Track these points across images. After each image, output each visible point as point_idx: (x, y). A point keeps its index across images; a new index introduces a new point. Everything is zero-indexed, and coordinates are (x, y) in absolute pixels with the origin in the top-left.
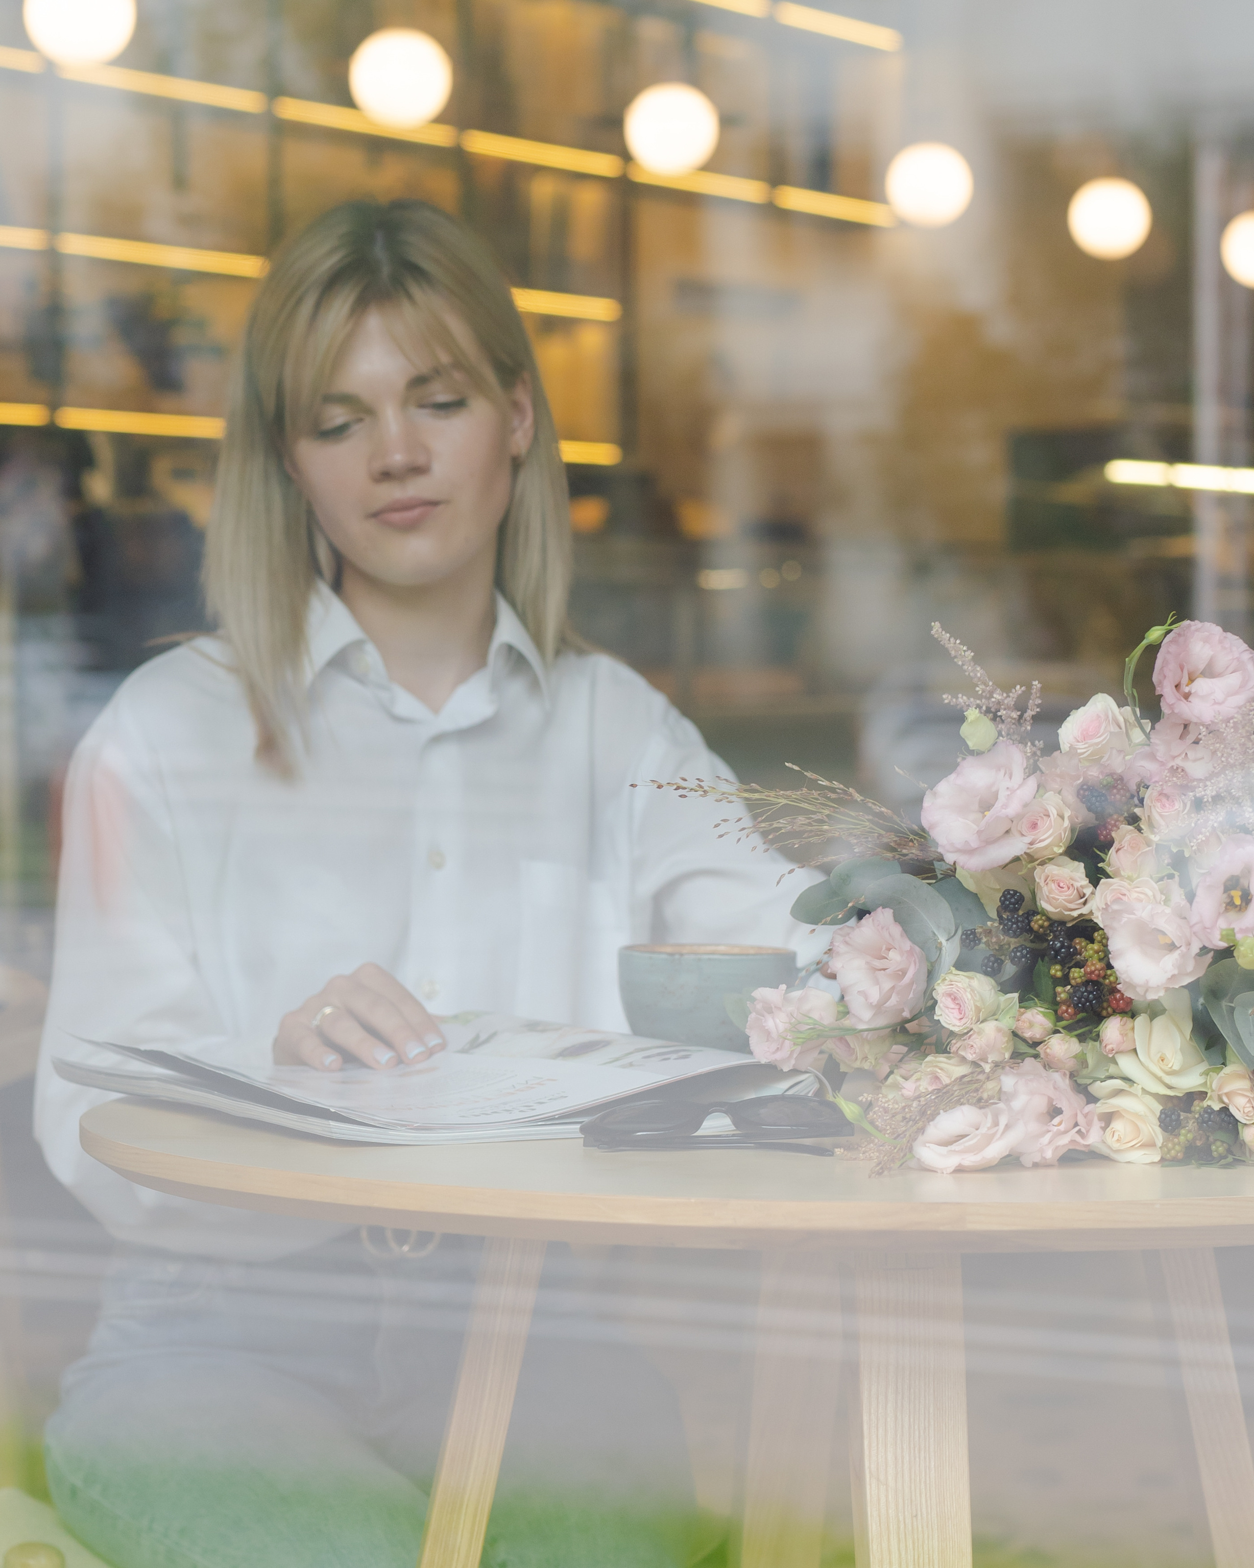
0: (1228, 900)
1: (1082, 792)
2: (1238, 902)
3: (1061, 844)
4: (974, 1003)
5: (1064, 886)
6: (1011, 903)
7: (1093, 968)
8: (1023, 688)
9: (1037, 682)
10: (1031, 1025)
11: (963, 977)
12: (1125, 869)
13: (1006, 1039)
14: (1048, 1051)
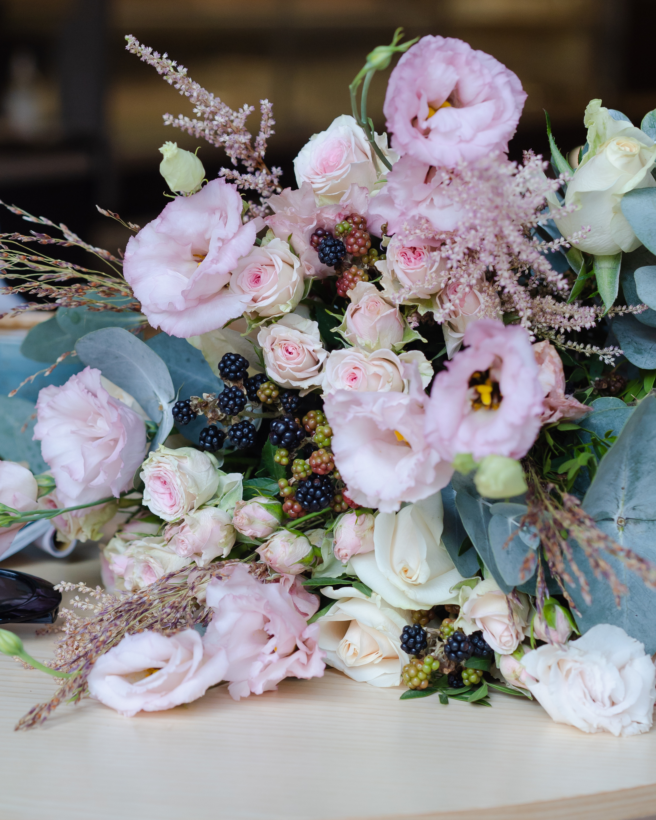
0: (475, 397)
1: (315, 238)
2: (486, 400)
3: (288, 302)
4: (185, 491)
5: (293, 351)
6: (231, 371)
7: (319, 461)
8: (252, 108)
9: (266, 101)
10: (251, 522)
11: (171, 458)
12: (361, 337)
13: (225, 533)
14: (268, 554)
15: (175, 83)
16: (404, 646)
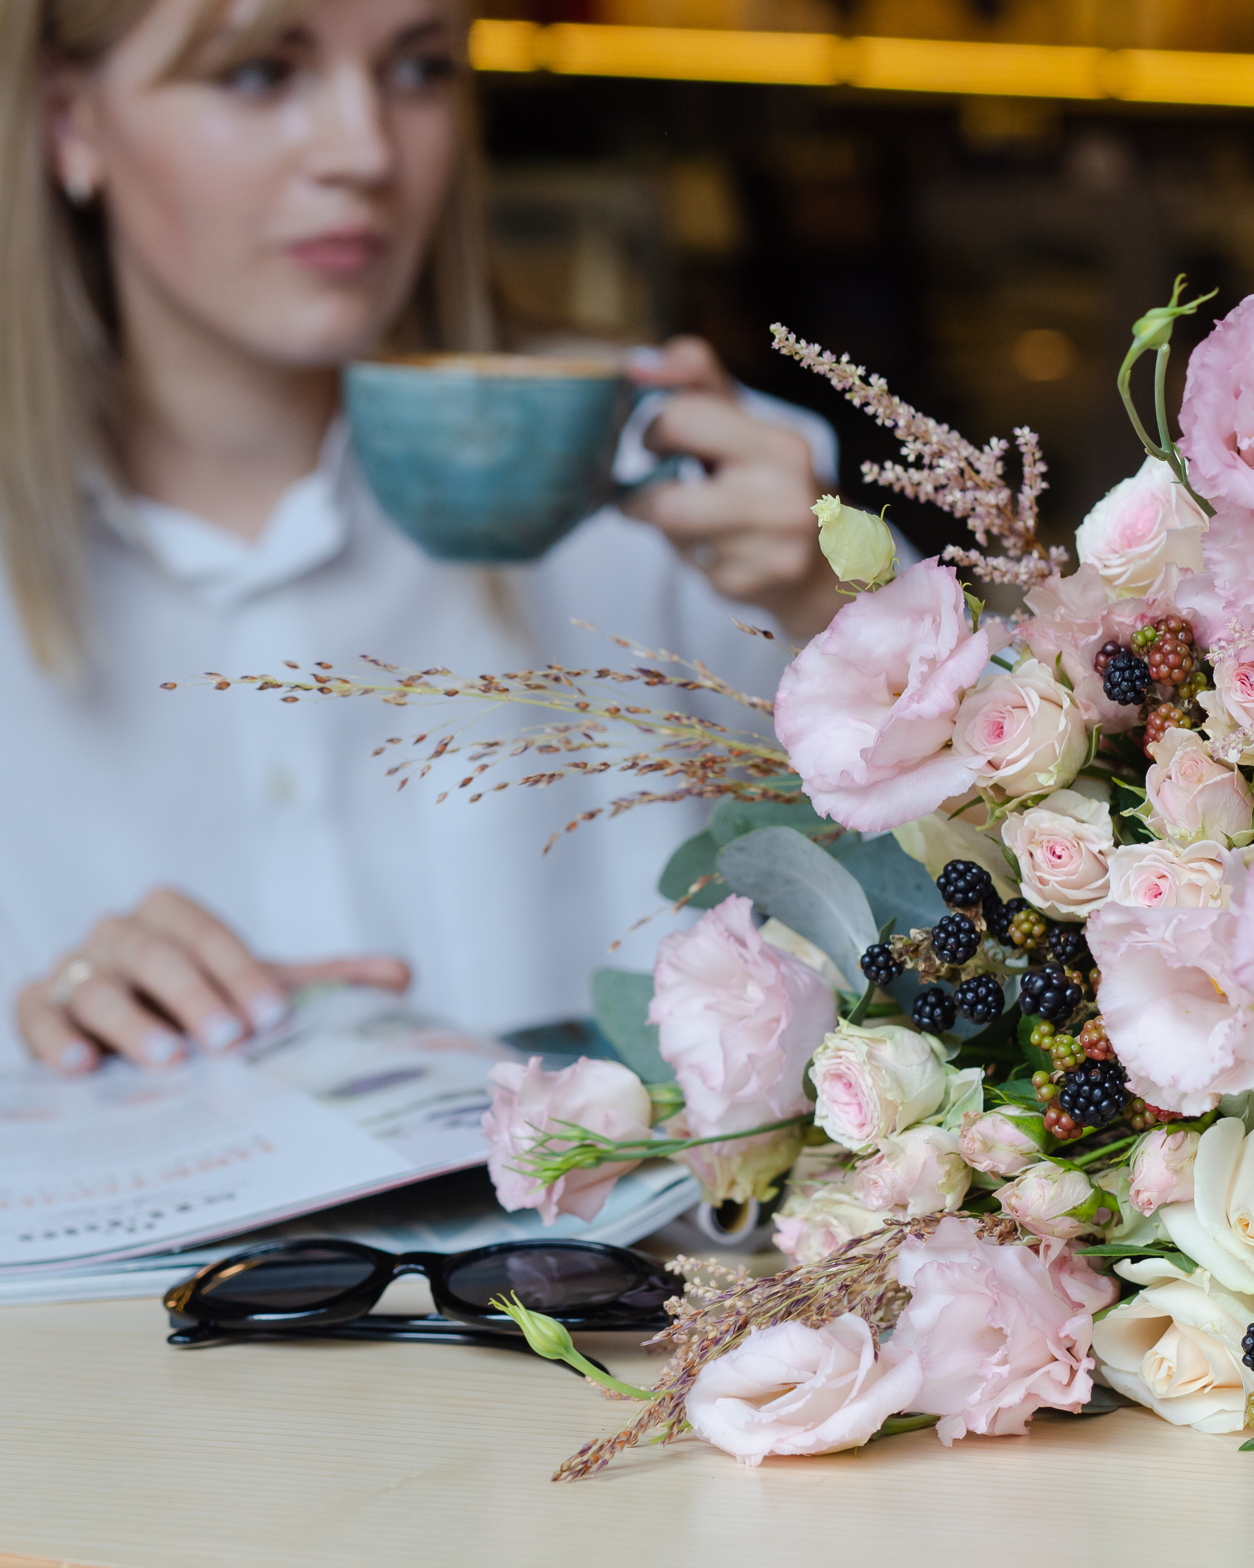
1: (1102, 659)
3: (1051, 768)
4: (880, 1097)
5: (1063, 854)
6: (957, 890)
7: (1094, 1036)
8: (1003, 444)
9: (1026, 430)
10: (988, 1147)
11: (858, 1041)
12: (1174, 823)
13: (947, 1167)
14: (1013, 1201)
15: (865, 404)
16: (1248, 1358)
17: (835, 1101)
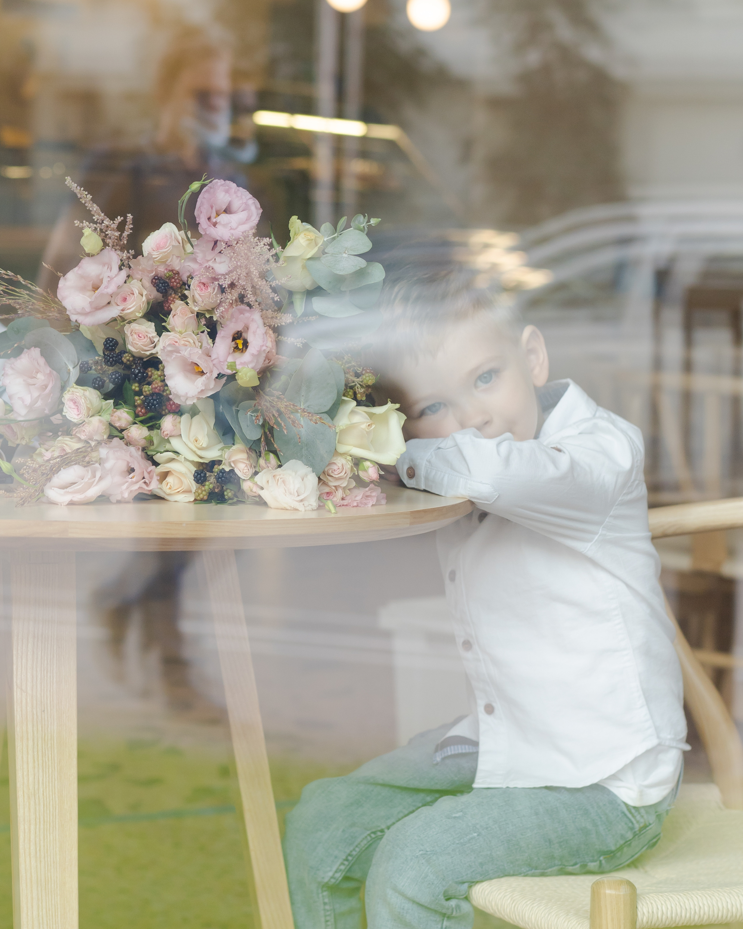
0: (235, 346)
1: (154, 280)
2: (240, 347)
3: (140, 311)
5: (142, 336)
6: (110, 346)
7: (156, 385)
8: (122, 218)
9: (130, 215)
10: (120, 419)
11: (80, 390)
13: (105, 425)
14: (129, 435)
15: (85, 203)
16: (195, 479)
17: (70, 408)
